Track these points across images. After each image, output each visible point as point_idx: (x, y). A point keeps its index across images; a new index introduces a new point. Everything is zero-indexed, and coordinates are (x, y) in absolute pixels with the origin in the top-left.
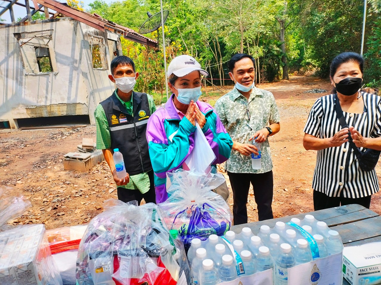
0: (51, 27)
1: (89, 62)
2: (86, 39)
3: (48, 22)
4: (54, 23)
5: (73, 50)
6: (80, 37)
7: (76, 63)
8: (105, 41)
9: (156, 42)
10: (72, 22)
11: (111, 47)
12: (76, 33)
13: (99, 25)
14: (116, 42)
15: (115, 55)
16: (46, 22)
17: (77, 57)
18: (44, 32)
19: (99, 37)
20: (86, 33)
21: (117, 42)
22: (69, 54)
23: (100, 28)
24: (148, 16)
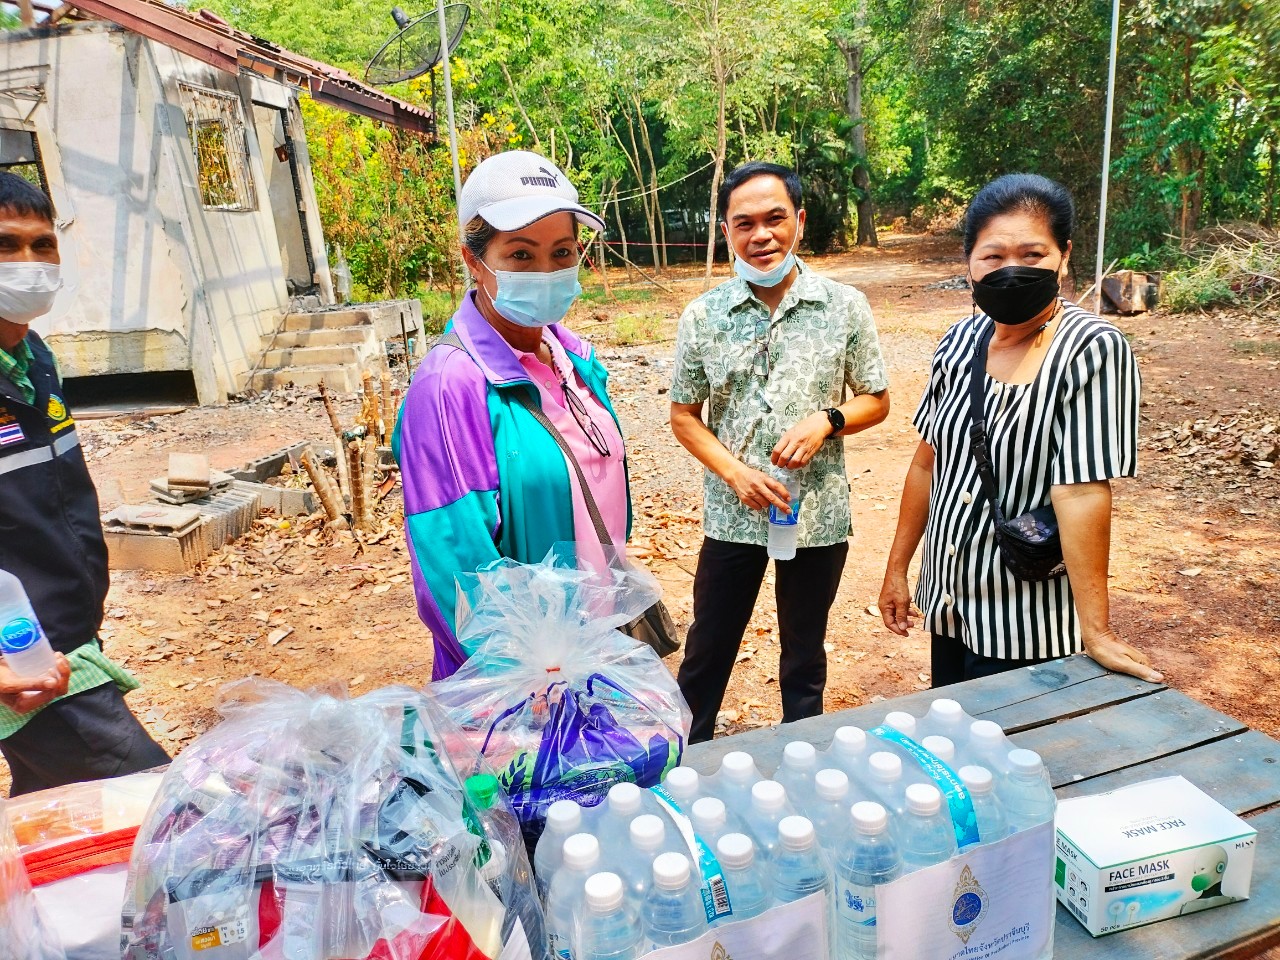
0: (43, 53)
1: (187, 184)
2: (172, 100)
3: (29, 38)
4: (52, 41)
5: (127, 138)
6: (148, 94)
7: (140, 187)
8: (245, 110)
9: (427, 116)
10: (119, 39)
11: (267, 131)
12: (134, 79)
13: (218, 52)
14: (283, 112)
15: (281, 160)
16: (23, 37)
17: (141, 165)
18: (13, 75)
19: (221, 92)
20: (172, 78)
21: (289, 115)
22: (112, 155)
23: (224, 62)
24: (397, 22)
